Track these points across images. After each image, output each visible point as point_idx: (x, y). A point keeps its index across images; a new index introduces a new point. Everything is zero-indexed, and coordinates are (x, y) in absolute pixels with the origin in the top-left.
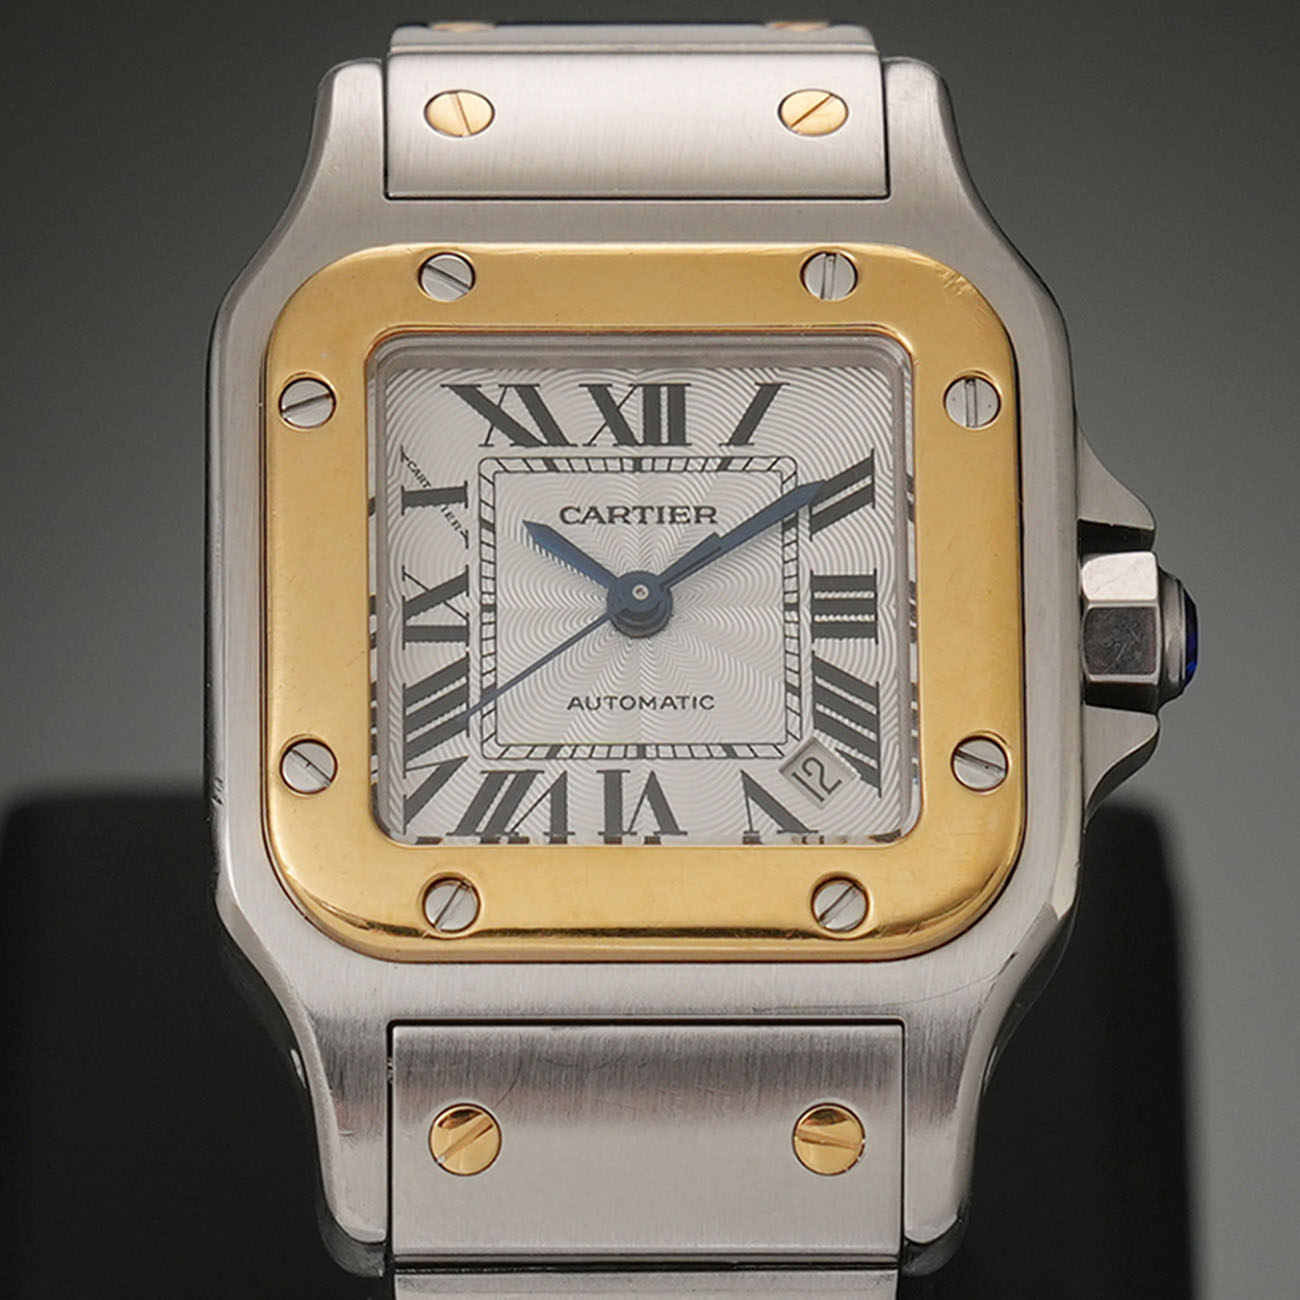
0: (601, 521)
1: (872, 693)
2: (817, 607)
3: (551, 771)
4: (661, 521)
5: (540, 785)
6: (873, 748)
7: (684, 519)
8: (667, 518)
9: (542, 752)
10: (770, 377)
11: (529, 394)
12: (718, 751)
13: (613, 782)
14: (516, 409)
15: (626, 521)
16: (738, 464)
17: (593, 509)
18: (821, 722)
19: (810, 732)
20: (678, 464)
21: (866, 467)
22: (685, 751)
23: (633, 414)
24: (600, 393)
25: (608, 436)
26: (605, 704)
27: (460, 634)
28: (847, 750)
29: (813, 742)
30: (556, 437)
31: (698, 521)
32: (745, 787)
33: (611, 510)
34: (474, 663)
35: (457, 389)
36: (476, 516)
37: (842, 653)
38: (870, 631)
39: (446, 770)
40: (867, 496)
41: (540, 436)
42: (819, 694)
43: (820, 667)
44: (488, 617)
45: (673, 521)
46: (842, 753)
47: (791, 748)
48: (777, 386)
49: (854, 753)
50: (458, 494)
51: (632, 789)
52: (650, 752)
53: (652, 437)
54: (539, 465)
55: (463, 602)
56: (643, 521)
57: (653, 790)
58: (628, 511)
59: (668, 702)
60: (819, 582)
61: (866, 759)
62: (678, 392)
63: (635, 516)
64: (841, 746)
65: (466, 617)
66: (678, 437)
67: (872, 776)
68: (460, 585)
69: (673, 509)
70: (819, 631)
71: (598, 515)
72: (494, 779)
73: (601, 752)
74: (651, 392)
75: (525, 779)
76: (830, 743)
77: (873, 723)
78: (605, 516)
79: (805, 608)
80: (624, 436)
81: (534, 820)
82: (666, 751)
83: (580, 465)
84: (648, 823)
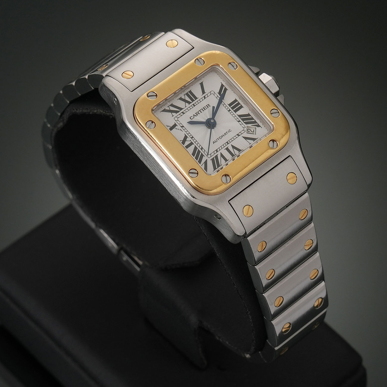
0: (196, 116)
1: (249, 115)
2: (233, 108)
3: (219, 154)
4: (203, 111)
5: (219, 157)
6: (255, 122)
7: (206, 108)
8: (204, 110)
9: (215, 152)
10: (200, 82)
11: (172, 105)
12: (237, 136)
13: (227, 149)
14: (172, 109)
15: (199, 114)
16: (206, 96)
17: (194, 115)
18: (246, 123)
19: (246, 125)
20: (199, 102)
21: (222, 86)
22: (233, 139)
23: (188, 99)
24: (181, 99)
25: (187, 104)
26: (217, 140)
27: (191, 144)
28: (252, 124)
29: (247, 127)
30: (181, 109)
31: (208, 107)
32: (244, 139)
33: (196, 113)
34: (197, 146)
35: (163, 111)
36: (180, 127)
37: (241, 112)
38: (241, 107)
39: (206, 163)
40: (226, 89)
41: (179, 110)
42: (243, 120)
43: (240, 116)
44: (193, 139)
45: (205, 110)
46: (252, 125)
47: (245, 129)
48: (202, 83)
49: (254, 124)
50: (175, 125)
51: (231, 149)
52: (229, 142)
53: (193, 100)
54: (182, 114)
55: (189, 139)
56: (201, 112)
57: (234, 147)
58: (198, 112)
59: (225, 134)
60: (230, 105)
61: (256, 124)
62: (190, 92)
63: (200, 112)
64: (251, 125)
65: (191, 141)
66: (196, 98)
67: (258, 126)
68: (186, 137)
69: (203, 108)
70: (236, 111)
71: (195, 116)
72: (213, 160)
73: (223, 147)
74: (187, 94)
75: (216, 157)
76: (250, 125)
77: (252, 119)
78: (196, 115)
79: (231, 109)
80: (189, 103)
81: (223, 162)
82: (231, 141)
83: (187, 110)
84: (237, 152)
